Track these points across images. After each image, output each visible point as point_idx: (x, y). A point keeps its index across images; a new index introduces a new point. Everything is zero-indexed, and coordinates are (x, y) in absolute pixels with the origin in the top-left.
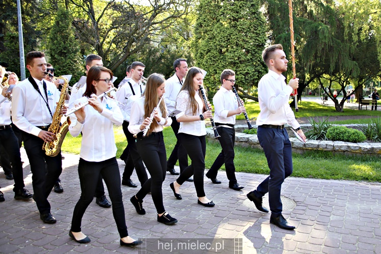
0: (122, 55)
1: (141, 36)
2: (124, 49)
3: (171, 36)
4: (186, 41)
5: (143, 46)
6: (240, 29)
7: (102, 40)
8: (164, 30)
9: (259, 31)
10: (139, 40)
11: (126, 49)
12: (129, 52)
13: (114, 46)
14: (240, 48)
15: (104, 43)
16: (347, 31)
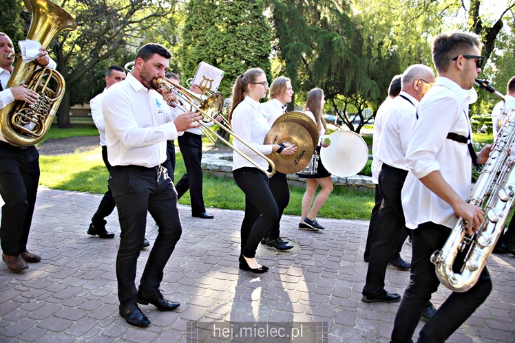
0: (88, 60)
1: (114, 37)
2: (91, 53)
3: (153, 39)
4: (172, 47)
5: (116, 50)
6: (239, 36)
7: (62, 40)
8: (144, 32)
9: (263, 39)
10: (112, 43)
11: (94, 53)
12: (98, 57)
13: (78, 48)
14: (239, 59)
15: (65, 43)
16: (365, 44)
